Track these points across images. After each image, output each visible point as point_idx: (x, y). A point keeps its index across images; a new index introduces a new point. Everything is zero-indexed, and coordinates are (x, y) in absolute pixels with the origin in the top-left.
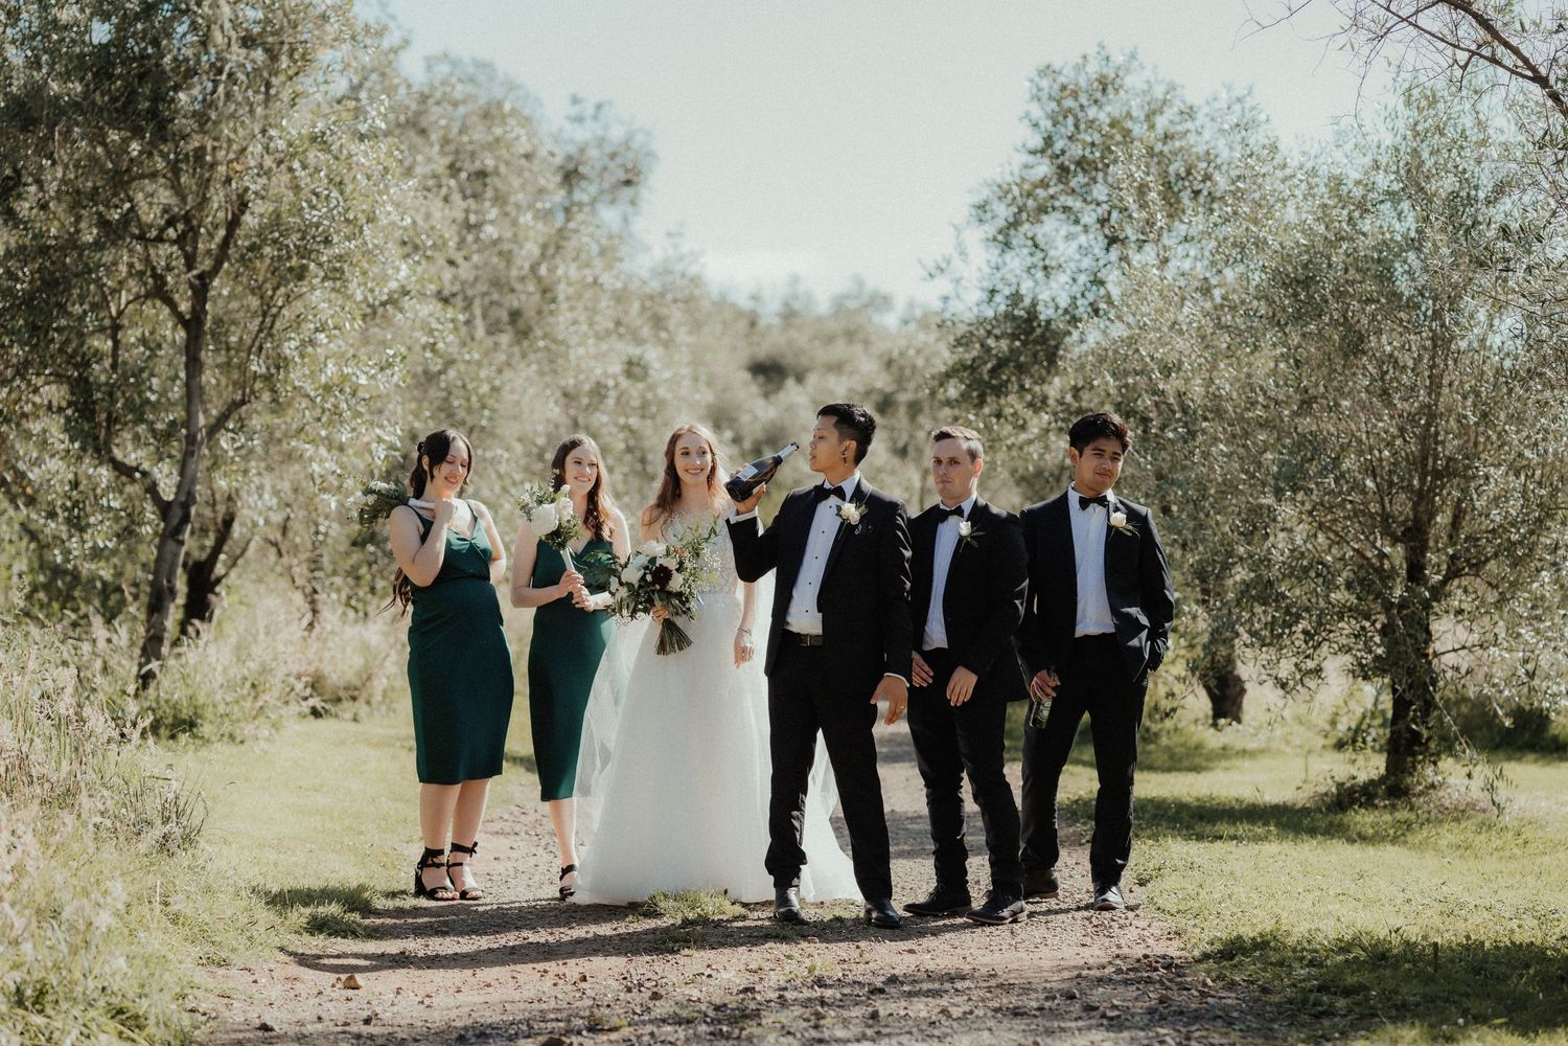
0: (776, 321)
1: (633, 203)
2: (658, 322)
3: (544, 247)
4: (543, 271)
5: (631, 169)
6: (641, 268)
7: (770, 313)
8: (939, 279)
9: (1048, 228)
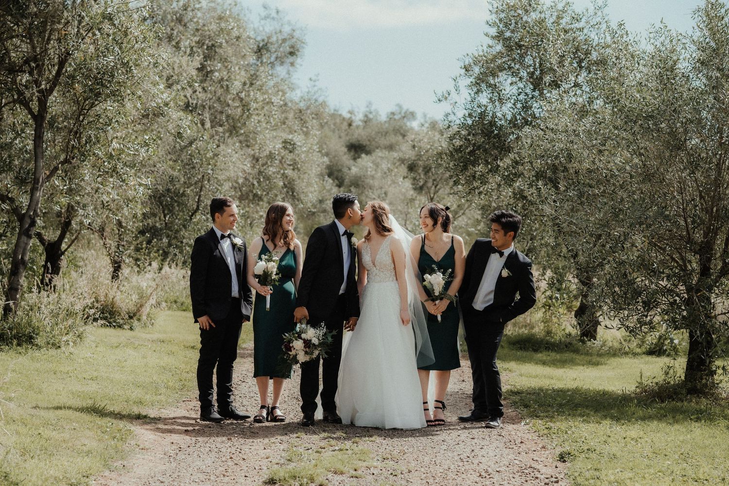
0: (361, 123)
1: (292, 64)
2: (303, 122)
3: (244, 84)
4: (243, 95)
5: (292, 47)
6: (295, 96)
7: (358, 118)
8: (444, 103)
9: (501, 79)
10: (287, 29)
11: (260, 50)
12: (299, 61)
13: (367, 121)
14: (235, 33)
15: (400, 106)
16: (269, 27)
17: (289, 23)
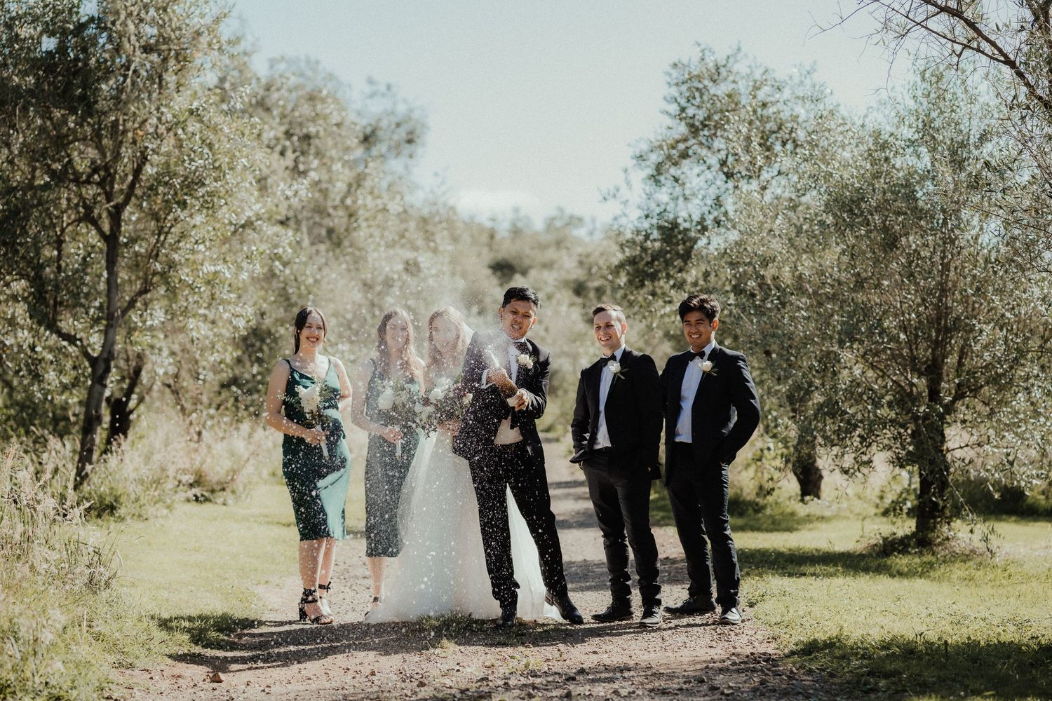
0: (506, 234)
1: (412, 156)
2: (429, 236)
3: (349, 185)
4: (349, 202)
5: (411, 133)
6: (417, 200)
7: (503, 229)
8: (611, 202)
9: (685, 169)
10: (401, 109)
11: (368, 139)
12: (419, 151)
13: (516, 232)
14: (335, 118)
15: (561, 210)
16: (376, 108)
17: (405, 101)
